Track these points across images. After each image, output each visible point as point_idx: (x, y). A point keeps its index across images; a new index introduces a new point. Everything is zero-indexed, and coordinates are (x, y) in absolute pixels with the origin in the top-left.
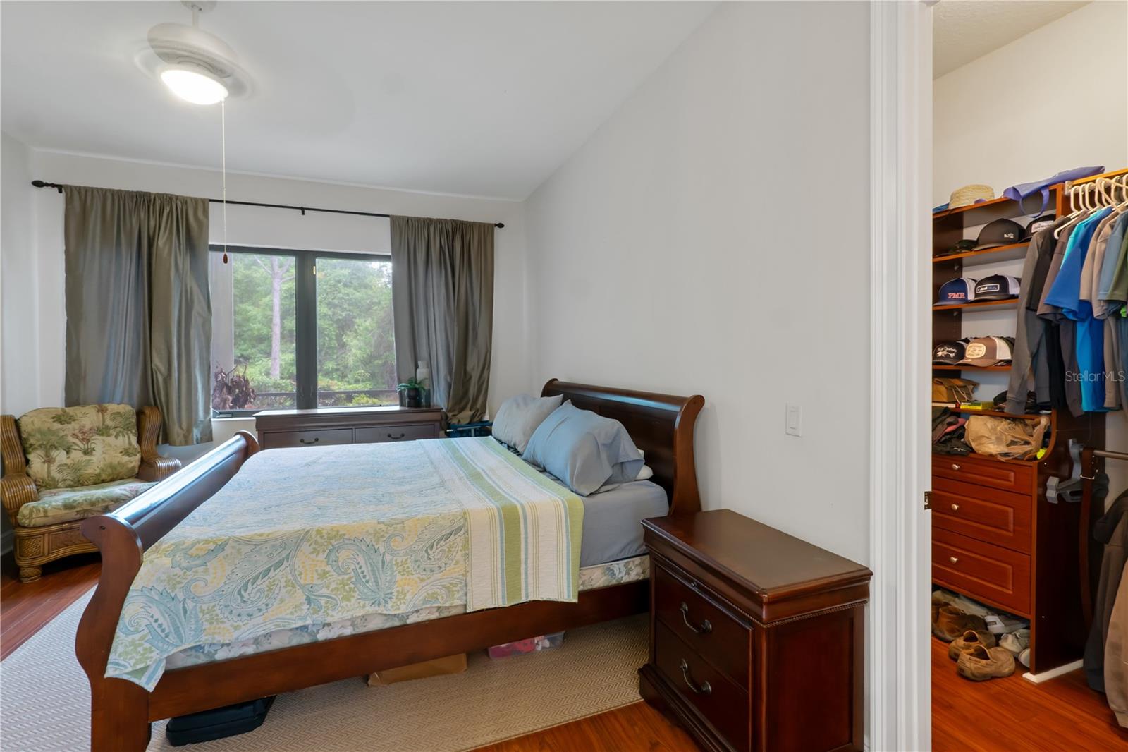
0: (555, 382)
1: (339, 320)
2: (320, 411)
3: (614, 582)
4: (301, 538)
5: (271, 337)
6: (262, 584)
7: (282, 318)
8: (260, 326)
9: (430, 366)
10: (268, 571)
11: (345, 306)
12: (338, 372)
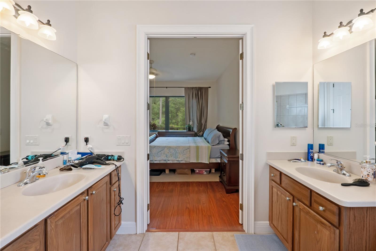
0: (219, 126)
1: (176, 108)
2: (170, 131)
3: (217, 162)
4: (166, 147)
5: (159, 113)
6: (160, 153)
7: (162, 108)
8: (157, 110)
9: (193, 121)
10: (161, 151)
11: (178, 104)
12: (176, 123)
